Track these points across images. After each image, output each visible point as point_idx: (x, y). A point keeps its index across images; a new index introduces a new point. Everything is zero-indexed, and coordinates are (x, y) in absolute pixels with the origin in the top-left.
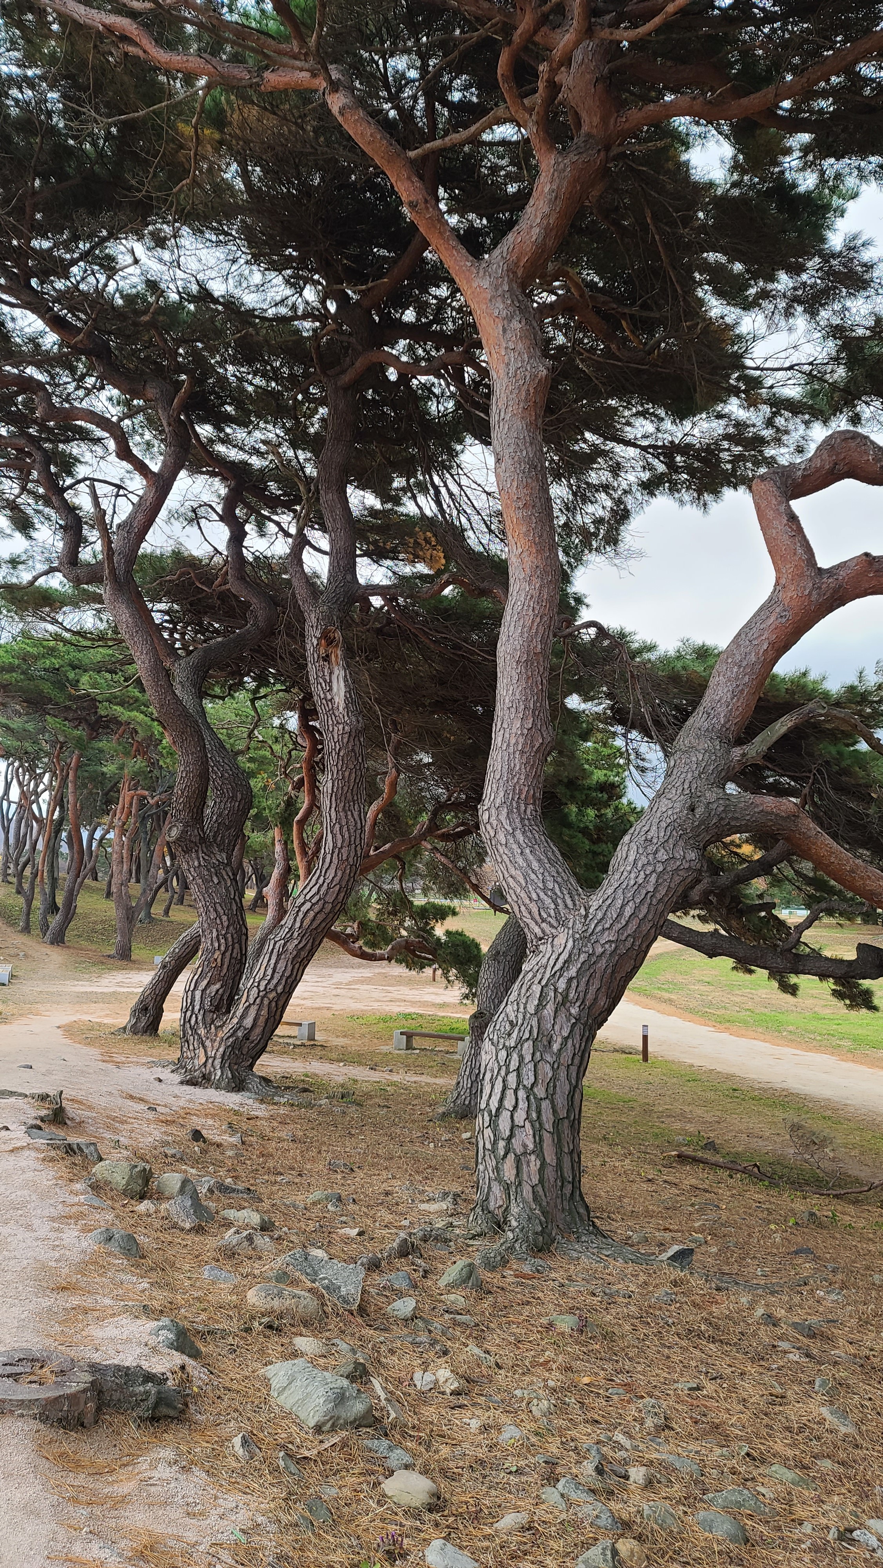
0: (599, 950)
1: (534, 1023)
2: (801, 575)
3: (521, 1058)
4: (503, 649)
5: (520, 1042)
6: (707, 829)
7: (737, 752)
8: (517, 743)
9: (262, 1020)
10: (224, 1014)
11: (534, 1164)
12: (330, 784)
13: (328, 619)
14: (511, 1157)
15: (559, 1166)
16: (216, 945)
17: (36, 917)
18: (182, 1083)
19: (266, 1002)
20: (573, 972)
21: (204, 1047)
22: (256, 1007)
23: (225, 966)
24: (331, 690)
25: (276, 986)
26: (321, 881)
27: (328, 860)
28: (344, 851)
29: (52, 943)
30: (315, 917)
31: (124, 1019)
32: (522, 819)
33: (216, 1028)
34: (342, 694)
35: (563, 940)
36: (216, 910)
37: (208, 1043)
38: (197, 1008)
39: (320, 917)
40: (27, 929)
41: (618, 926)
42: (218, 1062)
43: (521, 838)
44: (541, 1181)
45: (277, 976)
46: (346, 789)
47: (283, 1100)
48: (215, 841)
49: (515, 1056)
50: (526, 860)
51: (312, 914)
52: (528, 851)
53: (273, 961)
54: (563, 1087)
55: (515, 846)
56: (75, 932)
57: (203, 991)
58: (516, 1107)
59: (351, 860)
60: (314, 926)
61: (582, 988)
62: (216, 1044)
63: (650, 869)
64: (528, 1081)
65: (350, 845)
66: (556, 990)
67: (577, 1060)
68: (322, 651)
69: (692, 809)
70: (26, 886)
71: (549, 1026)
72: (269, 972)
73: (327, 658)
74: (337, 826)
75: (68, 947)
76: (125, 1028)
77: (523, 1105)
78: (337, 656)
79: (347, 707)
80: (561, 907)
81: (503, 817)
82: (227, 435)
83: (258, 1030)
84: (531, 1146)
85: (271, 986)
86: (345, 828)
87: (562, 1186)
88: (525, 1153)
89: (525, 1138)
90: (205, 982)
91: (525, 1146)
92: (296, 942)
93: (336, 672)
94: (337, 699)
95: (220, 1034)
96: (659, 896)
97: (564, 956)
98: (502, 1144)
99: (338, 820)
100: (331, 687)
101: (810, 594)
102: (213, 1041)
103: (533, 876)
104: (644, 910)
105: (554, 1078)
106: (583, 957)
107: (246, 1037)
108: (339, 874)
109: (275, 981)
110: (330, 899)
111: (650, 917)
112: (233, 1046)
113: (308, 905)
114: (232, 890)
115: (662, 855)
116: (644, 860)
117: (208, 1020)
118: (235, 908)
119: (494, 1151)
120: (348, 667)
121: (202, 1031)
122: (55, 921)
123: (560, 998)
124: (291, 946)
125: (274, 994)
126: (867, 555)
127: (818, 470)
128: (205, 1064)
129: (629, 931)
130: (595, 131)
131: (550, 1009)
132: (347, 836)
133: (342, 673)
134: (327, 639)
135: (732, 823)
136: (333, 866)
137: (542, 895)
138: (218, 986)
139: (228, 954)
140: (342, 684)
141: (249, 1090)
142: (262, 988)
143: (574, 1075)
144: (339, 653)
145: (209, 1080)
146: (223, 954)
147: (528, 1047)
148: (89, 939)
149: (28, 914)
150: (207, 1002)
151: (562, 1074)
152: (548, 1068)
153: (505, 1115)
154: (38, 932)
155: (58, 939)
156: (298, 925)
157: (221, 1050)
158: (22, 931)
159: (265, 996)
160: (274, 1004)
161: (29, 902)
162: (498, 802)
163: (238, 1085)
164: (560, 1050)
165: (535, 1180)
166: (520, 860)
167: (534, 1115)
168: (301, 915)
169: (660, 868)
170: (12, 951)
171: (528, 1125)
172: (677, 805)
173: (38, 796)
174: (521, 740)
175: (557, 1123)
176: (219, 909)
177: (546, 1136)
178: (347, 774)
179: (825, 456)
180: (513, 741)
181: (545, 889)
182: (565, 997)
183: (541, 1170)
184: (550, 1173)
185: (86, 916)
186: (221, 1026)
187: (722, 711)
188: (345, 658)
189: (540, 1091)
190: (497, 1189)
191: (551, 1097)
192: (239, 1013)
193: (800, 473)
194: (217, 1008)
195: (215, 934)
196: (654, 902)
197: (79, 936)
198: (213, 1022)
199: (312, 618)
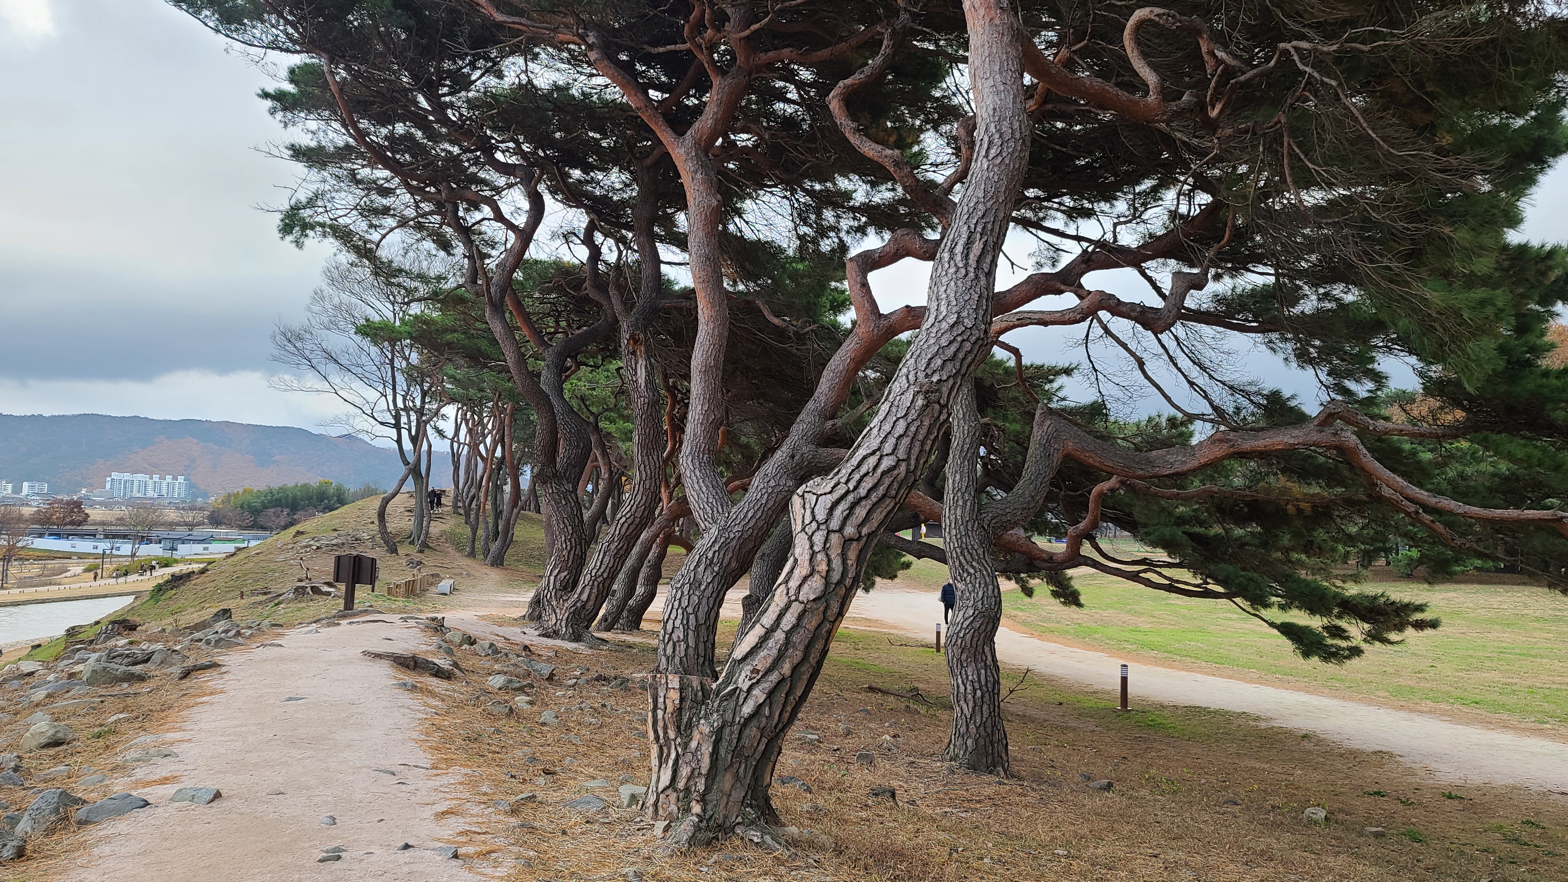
0: (732, 536)
1: (692, 575)
2: (868, 319)
3: (682, 593)
4: (693, 363)
5: (683, 585)
6: (801, 469)
7: (830, 423)
8: (699, 419)
9: (593, 596)
10: (569, 592)
11: (683, 646)
12: (637, 438)
13: (635, 326)
14: (671, 642)
15: (696, 647)
16: (564, 546)
17: (479, 545)
18: (539, 635)
19: (596, 584)
20: (717, 548)
21: (555, 613)
22: (589, 587)
23: (571, 560)
24: (636, 373)
25: (602, 573)
26: (632, 503)
27: (636, 489)
28: (647, 482)
29: (492, 565)
30: (628, 527)
31: (523, 611)
32: (700, 463)
33: (564, 601)
34: (643, 377)
35: (714, 531)
36: (564, 522)
37: (558, 611)
38: (551, 588)
39: (632, 527)
40: (472, 554)
41: (743, 523)
42: (564, 623)
43: (698, 473)
44: (686, 655)
45: (603, 567)
46: (647, 440)
47: (605, 648)
48: (565, 476)
49: (680, 592)
50: (699, 486)
51: (626, 525)
52: (701, 481)
53: (601, 557)
54: (704, 608)
55: (694, 478)
56: (515, 558)
57: (556, 577)
58: (676, 618)
59: (652, 489)
60: (628, 533)
61: (721, 556)
62: (563, 611)
63: (765, 490)
64: (685, 603)
65: (651, 478)
66: (707, 558)
67: (714, 595)
68: (631, 348)
69: (793, 457)
70: (472, 516)
71: (700, 577)
72: (598, 564)
73: (634, 353)
74: (642, 466)
75: (507, 569)
76: (524, 616)
77: (680, 617)
78: (641, 351)
79: (646, 386)
80: (715, 512)
81: (689, 462)
82: (592, 178)
83: (591, 603)
84: (682, 637)
85: (599, 573)
86: (648, 467)
87: (698, 659)
88: (678, 641)
89: (679, 634)
90: (557, 571)
91: (679, 637)
92: (616, 544)
93: (640, 362)
94: (640, 381)
95: (566, 605)
96: (769, 506)
97: (713, 539)
98: (667, 636)
99: (643, 462)
100: (636, 372)
101: (873, 330)
102: (561, 609)
103: (702, 495)
104: (759, 514)
105: (699, 603)
106: (723, 540)
107: (583, 607)
108: (644, 498)
109: (602, 570)
110: (638, 515)
111: (763, 518)
112: (574, 612)
113: (624, 519)
114: (575, 509)
115: (772, 483)
116: (762, 486)
117: (559, 596)
118: (577, 521)
119: (664, 640)
120: (648, 358)
121: (554, 603)
122: (494, 547)
123: (708, 562)
124: (613, 547)
125: (601, 579)
126: (907, 307)
127: (888, 253)
128: (555, 624)
129: (750, 525)
130: (742, 65)
131: (702, 567)
132: (649, 472)
133: (644, 363)
134: (634, 339)
135: (819, 465)
136: (640, 493)
137: (706, 506)
138: (566, 573)
139: (572, 552)
140: (644, 370)
141: (584, 641)
142: (593, 574)
143: (712, 602)
144: (643, 349)
145: (558, 634)
146: (569, 552)
147: (687, 587)
148: (527, 564)
149: (473, 541)
150: (558, 584)
151: (704, 601)
152: (696, 598)
153: (671, 622)
154: (482, 557)
155: (498, 562)
156: (617, 532)
157: (566, 615)
158: (468, 556)
159: (595, 580)
160: (601, 585)
161: (474, 531)
162: (687, 453)
163: (577, 638)
164: (705, 589)
165: (683, 654)
166: (696, 486)
167: (685, 622)
168: (619, 526)
169: (770, 490)
170: (457, 571)
171: (681, 626)
172: (785, 455)
173: (485, 437)
174: (701, 417)
175: (698, 626)
176: (566, 521)
177: (690, 632)
178: (647, 431)
179: (892, 245)
180: (697, 417)
181: (707, 502)
182: (712, 561)
183: (686, 650)
184: (691, 651)
185: (525, 543)
186: (567, 600)
187: (823, 399)
188: (646, 352)
189: (690, 610)
190: (664, 660)
191: (695, 613)
192: (578, 591)
193: (877, 255)
194: (565, 588)
195: (563, 539)
196: (766, 509)
197: (519, 561)
198: (561, 597)
199: (624, 326)
